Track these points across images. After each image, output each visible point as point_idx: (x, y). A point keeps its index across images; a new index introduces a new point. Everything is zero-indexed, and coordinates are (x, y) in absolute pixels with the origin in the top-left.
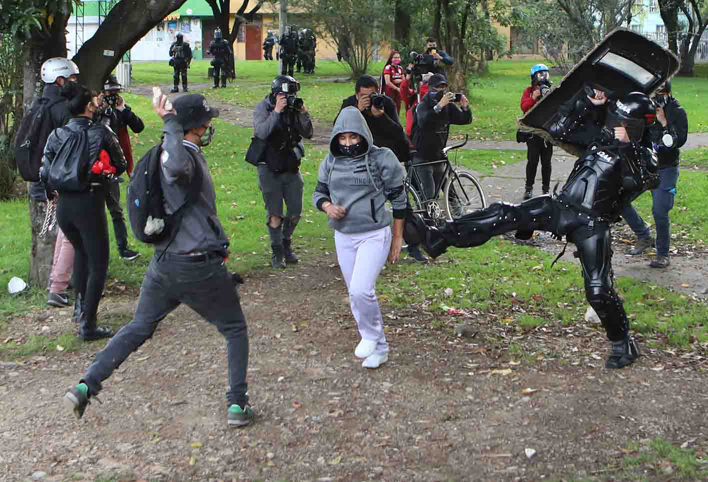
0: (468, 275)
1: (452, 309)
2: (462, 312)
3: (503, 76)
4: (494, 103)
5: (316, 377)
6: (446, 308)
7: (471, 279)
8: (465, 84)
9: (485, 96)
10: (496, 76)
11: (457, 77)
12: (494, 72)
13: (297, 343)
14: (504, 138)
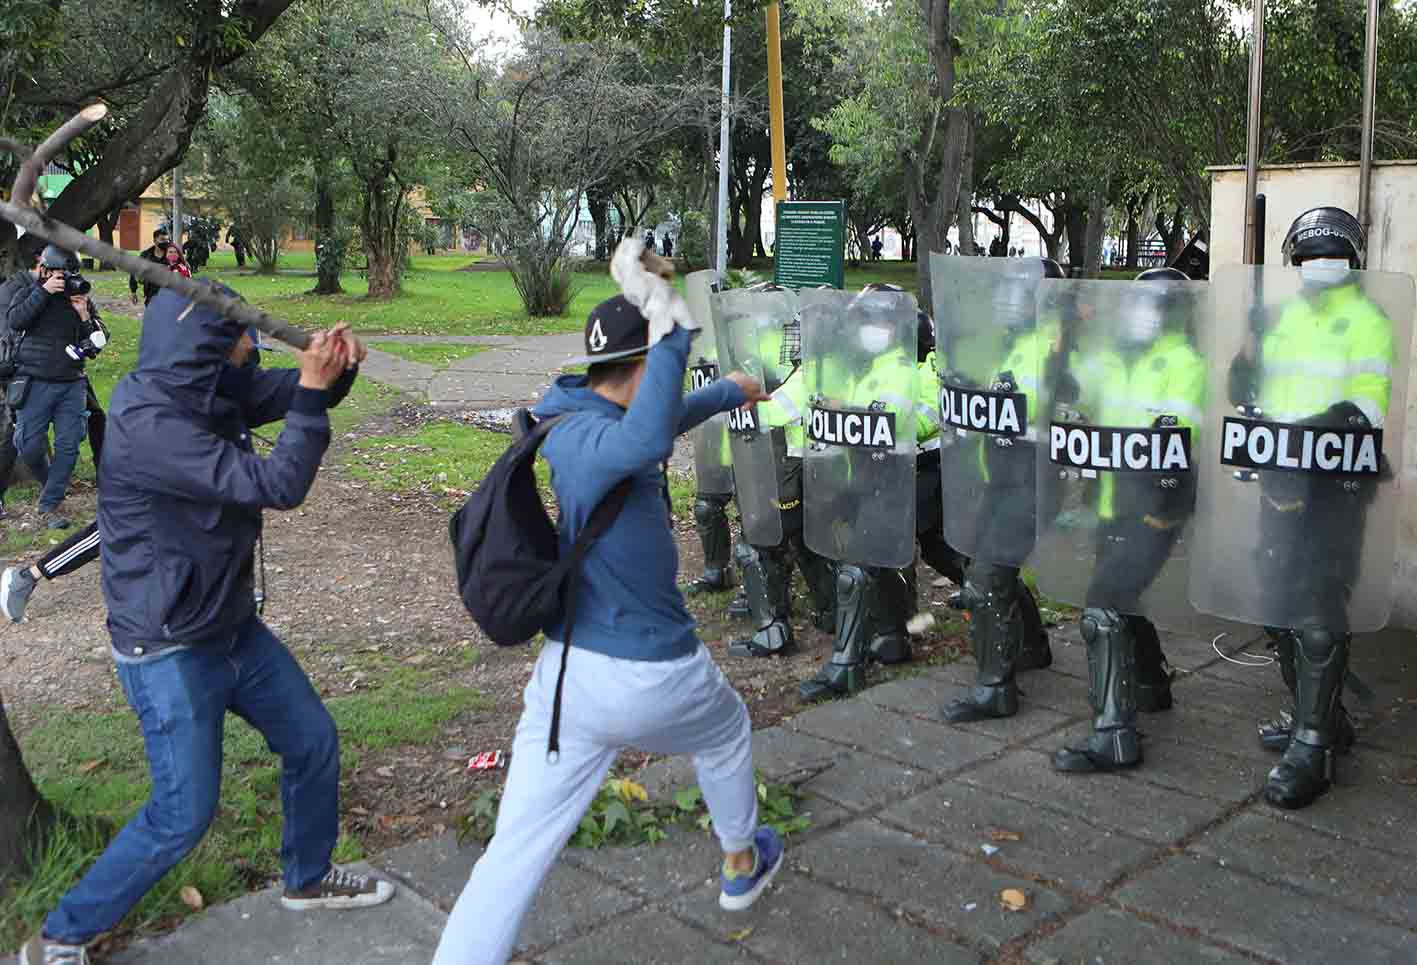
0: (456, 461)
1: (453, 490)
2: (463, 492)
3: (425, 271)
4: (429, 298)
5: (343, 552)
6: (447, 490)
7: (459, 464)
8: (396, 277)
9: (415, 291)
10: (417, 271)
11: (388, 270)
12: (417, 266)
13: (311, 525)
14: (450, 331)
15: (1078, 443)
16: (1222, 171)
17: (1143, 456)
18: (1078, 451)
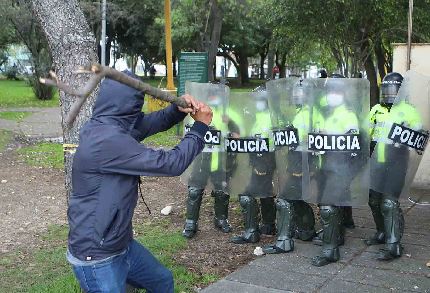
15: (319, 141)
16: (398, 45)
17: (344, 145)
18: (319, 144)
